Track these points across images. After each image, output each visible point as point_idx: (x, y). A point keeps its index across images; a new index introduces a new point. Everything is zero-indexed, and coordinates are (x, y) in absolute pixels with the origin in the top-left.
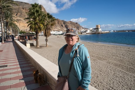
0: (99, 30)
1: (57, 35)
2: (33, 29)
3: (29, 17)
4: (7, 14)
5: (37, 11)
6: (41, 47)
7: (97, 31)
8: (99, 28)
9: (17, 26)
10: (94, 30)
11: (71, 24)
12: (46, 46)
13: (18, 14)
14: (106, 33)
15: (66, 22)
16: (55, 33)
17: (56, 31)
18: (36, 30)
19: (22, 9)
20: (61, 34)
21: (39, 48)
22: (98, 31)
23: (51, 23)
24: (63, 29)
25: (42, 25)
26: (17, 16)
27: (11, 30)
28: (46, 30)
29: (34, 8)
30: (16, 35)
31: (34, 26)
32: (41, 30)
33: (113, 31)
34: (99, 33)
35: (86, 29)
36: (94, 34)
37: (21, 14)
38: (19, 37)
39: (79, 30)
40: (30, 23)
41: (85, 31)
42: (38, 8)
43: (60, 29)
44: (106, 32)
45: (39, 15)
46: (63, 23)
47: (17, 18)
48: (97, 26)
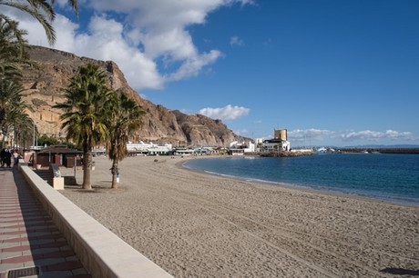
0: (284, 145)
1: (154, 154)
2: (78, 137)
3: (69, 102)
4: (5, 87)
5: (93, 88)
6: (96, 189)
7: (275, 147)
8: (284, 138)
9: (30, 121)
10: (268, 144)
11: (200, 122)
12: (112, 187)
13: (39, 84)
14: (304, 154)
15: (185, 115)
16: (150, 150)
17: (153, 141)
18: (86, 141)
19: (52, 72)
20: (168, 154)
21: (90, 191)
22: (281, 147)
23: (129, 122)
24: (174, 137)
25: (104, 127)
26: (33, 90)
27: (12, 134)
28: (113, 142)
29: (84, 79)
30: (24, 151)
31: (79, 129)
32: (99, 140)
33: (323, 149)
34: (282, 155)
35: (245, 139)
36: (267, 156)
37: (48, 84)
38: (33, 156)
39: (223, 141)
40: (68, 119)
41: (241, 147)
42: (95, 80)
43: (165, 136)
44: (303, 151)
45: (97, 99)
46: (175, 118)
47: (34, 97)
48: (278, 133)
